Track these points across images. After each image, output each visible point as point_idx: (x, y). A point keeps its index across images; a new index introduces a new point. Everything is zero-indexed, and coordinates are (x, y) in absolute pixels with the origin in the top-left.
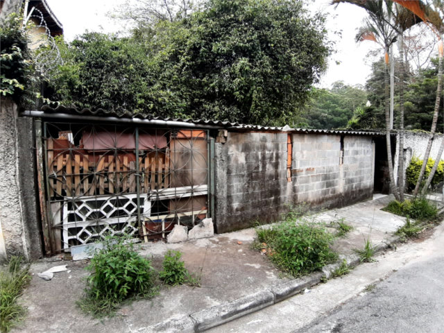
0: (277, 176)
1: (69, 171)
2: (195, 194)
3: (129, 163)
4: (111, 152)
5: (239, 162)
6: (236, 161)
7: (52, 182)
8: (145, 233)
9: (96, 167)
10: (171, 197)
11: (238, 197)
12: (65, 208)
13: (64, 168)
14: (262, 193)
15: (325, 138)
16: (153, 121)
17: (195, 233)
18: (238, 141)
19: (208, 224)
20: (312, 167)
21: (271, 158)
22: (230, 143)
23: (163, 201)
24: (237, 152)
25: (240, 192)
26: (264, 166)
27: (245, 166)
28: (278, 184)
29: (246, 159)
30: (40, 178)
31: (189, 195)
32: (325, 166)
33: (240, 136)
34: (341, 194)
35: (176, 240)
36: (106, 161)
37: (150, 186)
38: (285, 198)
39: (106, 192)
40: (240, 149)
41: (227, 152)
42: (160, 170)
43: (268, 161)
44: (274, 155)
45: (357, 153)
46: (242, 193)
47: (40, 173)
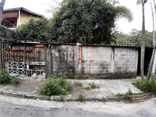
0: (74, 62)
1: (9, 55)
2: (41, 65)
3: (23, 54)
4: (18, 51)
5: (56, 56)
6: (55, 55)
7: (5, 57)
8: (27, 74)
9: (15, 54)
10: (34, 64)
11: (55, 67)
12: (8, 64)
13: (8, 54)
14: (66, 67)
15: (102, 48)
16: (27, 42)
17: (39, 76)
18: (55, 48)
19: (44, 75)
20: (93, 60)
21: (71, 55)
22: (52, 49)
23: (31, 65)
24: (55, 52)
25: (56, 66)
26: (67, 58)
27: (59, 57)
28: (74, 65)
29: (59, 54)
30: (3, 56)
31: (39, 65)
32: (101, 60)
33: (56, 46)
34: (112, 73)
35: (33, 77)
36: (17, 53)
37: (28, 61)
38: (78, 71)
39: (17, 61)
40: (57, 51)
41: (51, 51)
42: (31, 56)
43: (69, 56)
44: (72, 54)
45: (124, 55)
46: (57, 66)
47: (3, 55)
